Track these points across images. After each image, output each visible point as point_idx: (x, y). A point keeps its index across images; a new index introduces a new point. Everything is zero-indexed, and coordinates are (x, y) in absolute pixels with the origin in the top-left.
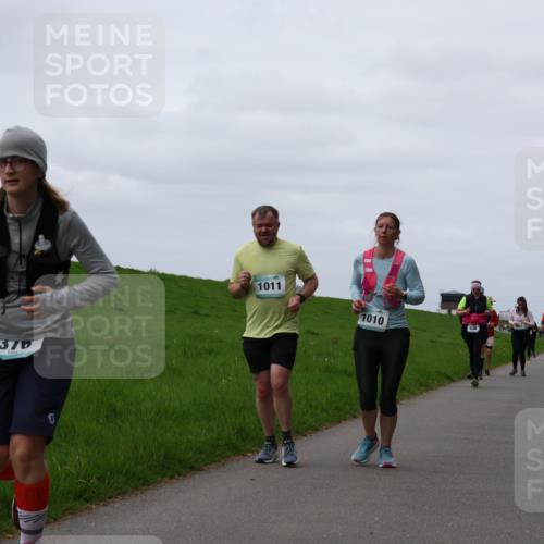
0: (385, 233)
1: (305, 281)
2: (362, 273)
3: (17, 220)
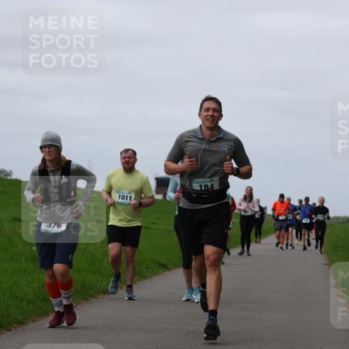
3: (53, 171)
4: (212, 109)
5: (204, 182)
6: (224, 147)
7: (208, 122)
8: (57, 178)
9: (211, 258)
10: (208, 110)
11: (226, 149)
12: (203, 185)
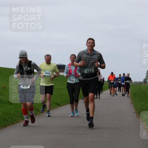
0: (73, 59)
1: (56, 73)
2: (68, 70)
4: (91, 43)
6: (96, 57)
7: (90, 47)
9: (91, 98)
10: (90, 43)
11: (96, 58)
12: (88, 71)
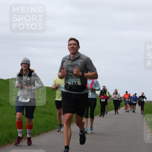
3: (25, 74)
5: (72, 81)
7: (71, 51)
8: (26, 77)
10: (70, 45)
12: (72, 82)
